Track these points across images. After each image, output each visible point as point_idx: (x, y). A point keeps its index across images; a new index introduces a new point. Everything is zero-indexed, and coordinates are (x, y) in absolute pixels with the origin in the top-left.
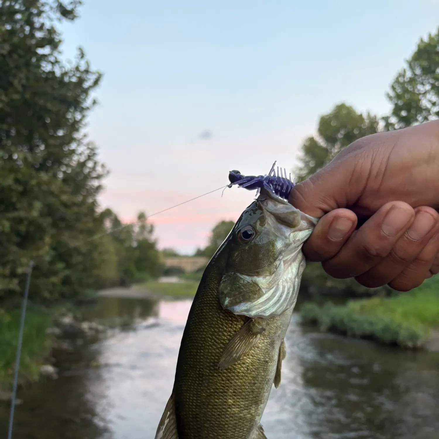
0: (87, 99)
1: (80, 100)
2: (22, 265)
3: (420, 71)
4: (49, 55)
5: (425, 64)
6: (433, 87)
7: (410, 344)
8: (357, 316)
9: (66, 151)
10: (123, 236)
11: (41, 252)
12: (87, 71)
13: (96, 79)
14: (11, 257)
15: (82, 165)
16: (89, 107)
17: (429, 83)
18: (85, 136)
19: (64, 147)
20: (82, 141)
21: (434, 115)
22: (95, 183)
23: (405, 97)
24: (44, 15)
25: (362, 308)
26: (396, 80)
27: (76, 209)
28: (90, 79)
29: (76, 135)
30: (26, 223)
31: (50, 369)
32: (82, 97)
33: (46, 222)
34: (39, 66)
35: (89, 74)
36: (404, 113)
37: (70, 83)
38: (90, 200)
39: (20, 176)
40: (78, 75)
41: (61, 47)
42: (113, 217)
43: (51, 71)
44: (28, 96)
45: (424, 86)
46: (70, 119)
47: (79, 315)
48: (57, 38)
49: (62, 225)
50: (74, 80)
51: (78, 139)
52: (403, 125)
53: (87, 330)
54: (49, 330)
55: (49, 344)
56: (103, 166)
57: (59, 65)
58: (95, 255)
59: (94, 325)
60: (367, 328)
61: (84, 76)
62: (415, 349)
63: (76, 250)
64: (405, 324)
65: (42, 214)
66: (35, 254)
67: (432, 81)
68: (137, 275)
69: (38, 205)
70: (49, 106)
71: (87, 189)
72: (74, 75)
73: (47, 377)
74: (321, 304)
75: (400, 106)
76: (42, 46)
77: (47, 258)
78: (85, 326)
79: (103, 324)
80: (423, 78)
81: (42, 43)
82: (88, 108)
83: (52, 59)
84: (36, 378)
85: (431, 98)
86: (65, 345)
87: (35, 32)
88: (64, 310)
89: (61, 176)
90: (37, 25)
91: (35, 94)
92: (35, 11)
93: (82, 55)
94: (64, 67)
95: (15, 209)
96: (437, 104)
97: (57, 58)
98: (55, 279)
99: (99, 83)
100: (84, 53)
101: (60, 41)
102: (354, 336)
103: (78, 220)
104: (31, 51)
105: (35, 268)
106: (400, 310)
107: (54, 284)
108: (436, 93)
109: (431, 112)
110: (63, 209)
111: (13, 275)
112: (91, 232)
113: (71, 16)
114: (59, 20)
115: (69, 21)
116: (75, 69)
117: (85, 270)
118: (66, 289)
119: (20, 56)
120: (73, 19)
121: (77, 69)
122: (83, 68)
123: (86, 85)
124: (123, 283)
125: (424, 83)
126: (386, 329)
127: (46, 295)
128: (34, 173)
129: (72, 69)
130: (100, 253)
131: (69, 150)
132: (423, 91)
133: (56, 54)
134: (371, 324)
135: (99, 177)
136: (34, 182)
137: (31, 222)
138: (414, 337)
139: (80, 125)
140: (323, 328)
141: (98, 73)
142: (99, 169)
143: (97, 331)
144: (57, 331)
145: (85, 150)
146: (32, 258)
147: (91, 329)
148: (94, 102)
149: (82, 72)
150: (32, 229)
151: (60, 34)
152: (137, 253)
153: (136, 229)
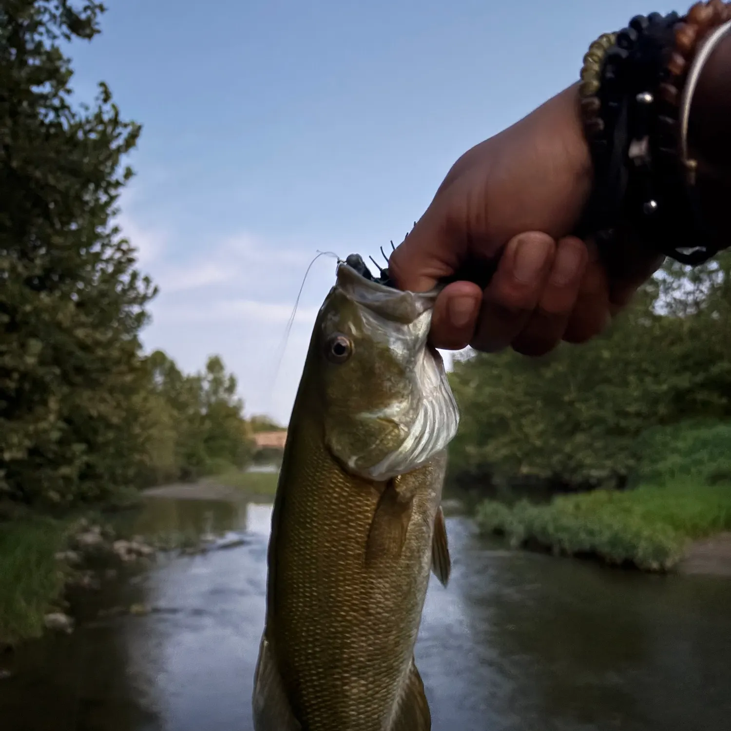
0: (116, 168)
2: (10, 447)
4: (51, 95)
7: (655, 565)
8: (567, 521)
9: (84, 256)
10: (184, 398)
11: (43, 425)
12: (115, 122)
13: (129, 133)
15: (111, 278)
16: (120, 182)
18: (116, 230)
19: (82, 249)
20: (111, 238)
22: (135, 309)
24: (41, 29)
25: (577, 508)
27: (100, 352)
28: (119, 135)
29: (101, 230)
30: (16, 376)
31: (61, 618)
33: (51, 373)
34: (34, 115)
35: (120, 126)
37: (87, 141)
38: (126, 337)
40: (100, 128)
42: (167, 365)
43: (55, 121)
44: (15, 164)
46: (89, 201)
47: (110, 529)
48: (63, 68)
49: (78, 379)
50: (94, 136)
51: (103, 235)
53: (123, 553)
54: (60, 555)
55: (60, 578)
56: (147, 280)
57: (68, 111)
58: (136, 429)
59: (134, 544)
60: (585, 541)
61: (110, 130)
62: (663, 572)
63: (102, 419)
64: (646, 532)
65: (42, 362)
66: (31, 428)
68: (209, 461)
69: (35, 346)
72: (93, 129)
73: (57, 632)
74: (510, 504)
76: (39, 83)
77: (55, 435)
78: (120, 547)
79: (150, 544)
81: (38, 77)
82: (118, 183)
83: (56, 102)
84: (38, 633)
86: (86, 579)
87: (26, 58)
88: (84, 521)
90: (30, 46)
91: (28, 161)
92: (25, 22)
93: (107, 97)
97: (65, 100)
98: (65, 470)
100: (109, 91)
101: (70, 73)
102: (564, 555)
103: (106, 370)
104: (19, 91)
105: (33, 452)
106: (638, 509)
107: (67, 479)
110: (79, 353)
112: (129, 391)
113: (87, 32)
114: (68, 37)
116: (94, 119)
117: (119, 454)
118: (87, 486)
120: (90, 36)
121: (98, 117)
122: (107, 116)
123: (114, 145)
124: (185, 476)
126: (615, 541)
127: (54, 496)
128: (27, 291)
129: (90, 119)
130: (144, 427)
131: (90, 254)
133: (62, 93)
134: (591, 533)
136: (27, 308)
137: (25, 375)
138: (660, 552)
140: (514, 542)
141: (133, 123)
142: (140, 285)
143: (139, 554)
144: (73, 556)
145: (114, 254)
146: (27, 435)
147: (130, 551)
149: (107, 124)
150: (27, 386)
151: (69, 61)
152: (208, 426)
153: (206, 385)
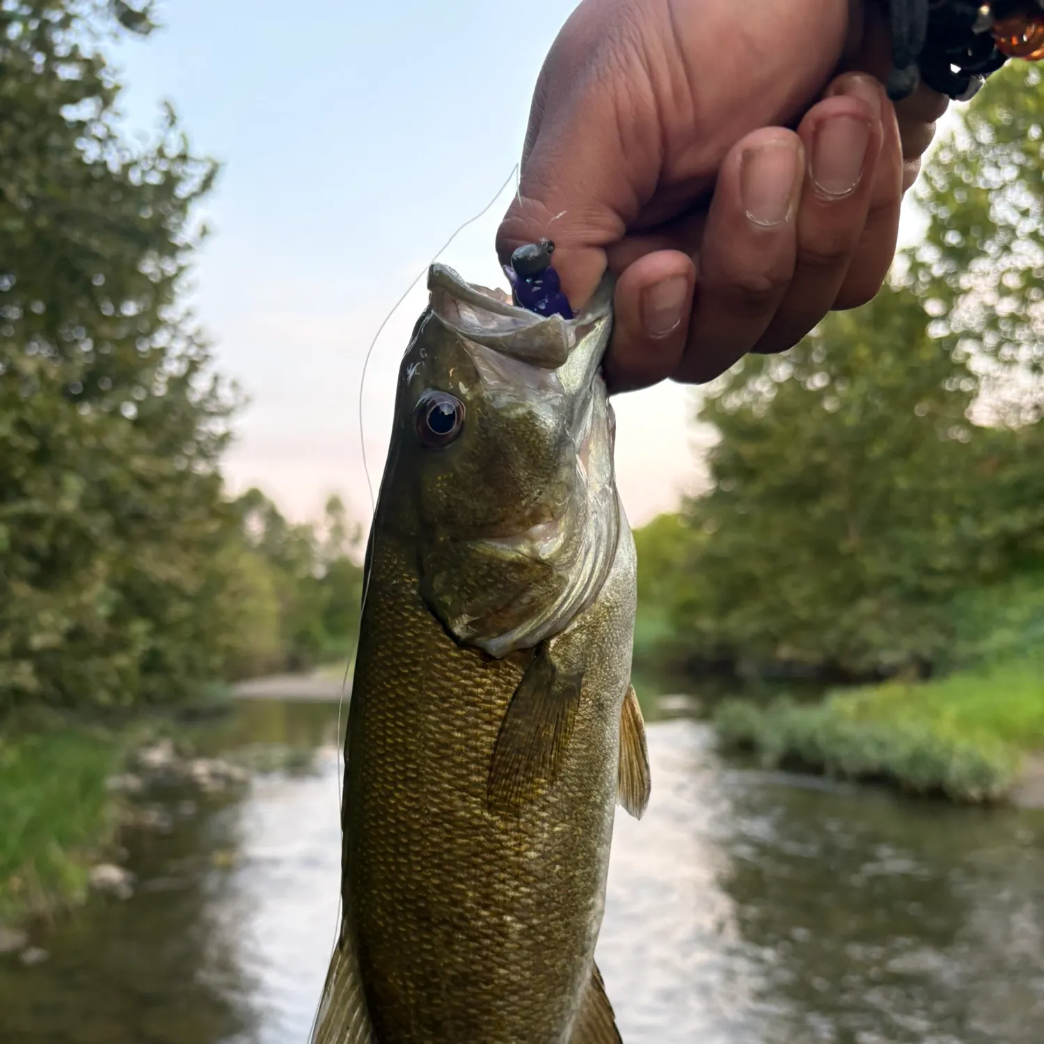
0: (184, 225)
1: (170, 228)
2: (41, 629)
3: (990, 134)
4: (92, 120)
5: (1002, 115)
6: (1023, 172)
7: (974, 792)
8: (847, 728)
9: (144, 353)
10: (293, 553)
11: (88, 597)
12: (183, 158)
13: (206, 175)
14: (14, 611)
15: (180, 384)
16: (193, 245)
17: (1012, 163)
18: (189, 314)
19: (140, 343)
20: (182, 327)
21: (1026, 240)
22: (217, 426)
23: (954, 197)
24: (76, 25)
25: (863, 709)
26: (932, 158)
27: (167, 491)
28: (192, 176)
29: (167, 314)
30: (49, 527)
31: (112, 874)
32: (173, 220)
33: (98, 524)
35: (190, 163)
36: (952, 238)
37: (145, 186)
38: (203, 469)
39: (29, 416)
40: (163, 167)
41: (120, 102)
42: (266, 509)
43: (98, 159)
44: (42, 222)
45: (1000, 171)
46: (151, 274)
47: (187, 744)
48: (108, 81)
49: (137, 529)
50: (155, 179)
51: (170, 322)
52: (952, 266)
53: (205, 780)
54: (113, 782)
55: (114, 814)
56: (234, 385)
57: (115, 144)
58: (222, 601)
59: (222, 765)
60: (873, 757)
61: (178, 169)
62: (989, 805)
63: (173, 588)
64: (962, 744)
65: (86, 506)
66: (71, 601)
67: (1018, 158)
68: (329, 645)
69: (74, 484)
70: (95, 243)
71: (198, 443)
72: (153, 168)
73: (106, 894)
74: (763, 703)
75: (943, 220)
76: (74, 101)
77: (103, 611)
78: (201, 769)
79: (243, 764)
80: (998, 151)
81: (73, 93)
82: (188, 247)
83: (99, 131)
84: (79, 895)
85: (1017, 199)
86: (153, 817)
87: (57, 67)
88: (147, 732)
89: (130, 411)
90: (62, 51)
91: (61, 218)
92: (55, 16)
93: (172, 120)
94: (128, 150)
95: (22, 495)
96: (1031, 213)
97: (111, 128)
98: (122, 661)
99: (214, 184)
100: (177, 114)
101: (117, 88)
102: (841, 776)
103: (174, 517)
104: (47, 115)
105: (73, 635)
106: (951, 711)
107: (121, 672)
108: (1030, 188)
109: (1018, 233)
110: (137, 494)
111: (21, 652)
112: (210, 546)
113: (142, 26)
114: (115, 36)
115: (140, 37)
116: (155, 154)
117: (198, 636)
118: (154, 683)
119: (22, 129)
120: (147, 32)
121: (161, 153)
122: (173, 151)
123: (182, 191)
124: (294, 665)
125: (1000, 164)
126: (917, 758)
127: (104, 697)
128: (63, 407)
129: (149, 155)
130: (234, 595)
131: (152, 349)
132: (996, 182)
133: (108, 118)
134: (882, 745)
135: (225, 412)
136: (63, 429)
137: (63, 524)
138: (983, 774)
139: (176, 289)
140: (768, 758)
141: (209, 159)
142: (225, 393)
143: (228, 780)
144: (133, 782)
145: (186, 349)
146: (67, 612)
147: (214, 775)
148: (204, 232)
149: (173, 160)
150: (65, 541)
151: (116, 71)
152: (327, 593)
153: (322, 535)
